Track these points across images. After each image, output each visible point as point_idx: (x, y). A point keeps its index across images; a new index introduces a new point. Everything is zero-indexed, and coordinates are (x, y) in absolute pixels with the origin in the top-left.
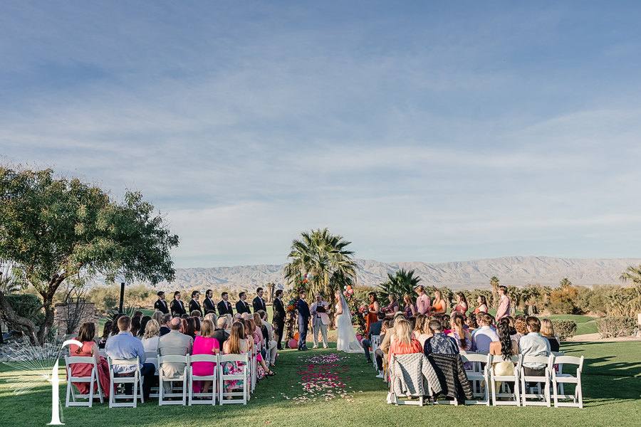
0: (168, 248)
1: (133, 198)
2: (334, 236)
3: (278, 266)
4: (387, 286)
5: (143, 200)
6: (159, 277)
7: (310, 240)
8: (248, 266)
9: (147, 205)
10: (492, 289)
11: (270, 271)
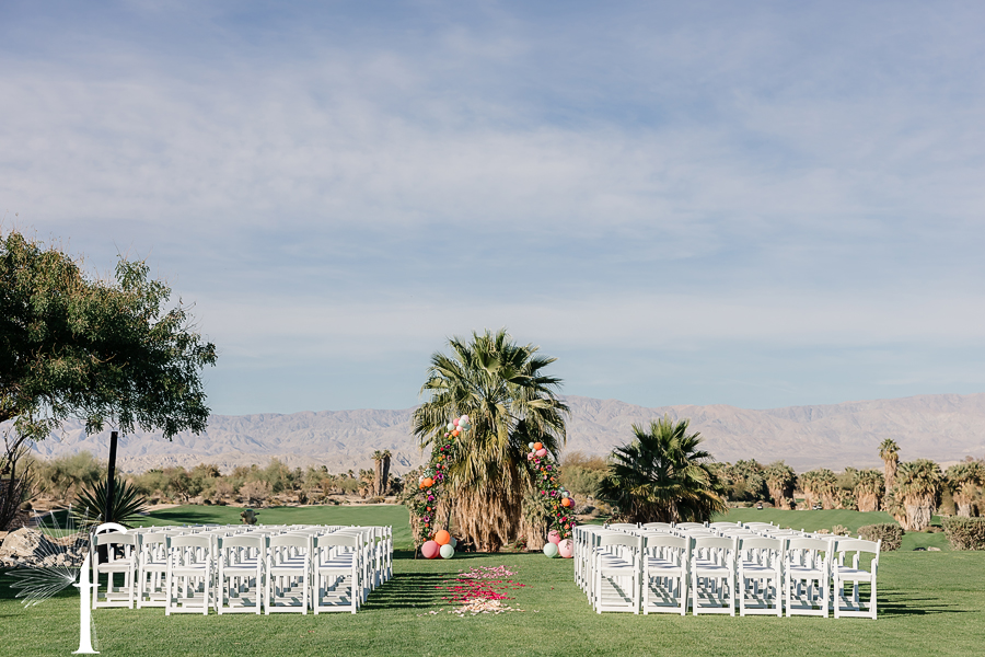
0: (197, 366)
1: (132, 274)
2: (519, 346)
3: (396, 413)
4: (632, 452)
5: (149, 278)
6: (180, 422)
7: (467, 355)
8: (328, 413)
9: (158, 286)
10: (885, 469)
11: (379, 423)
